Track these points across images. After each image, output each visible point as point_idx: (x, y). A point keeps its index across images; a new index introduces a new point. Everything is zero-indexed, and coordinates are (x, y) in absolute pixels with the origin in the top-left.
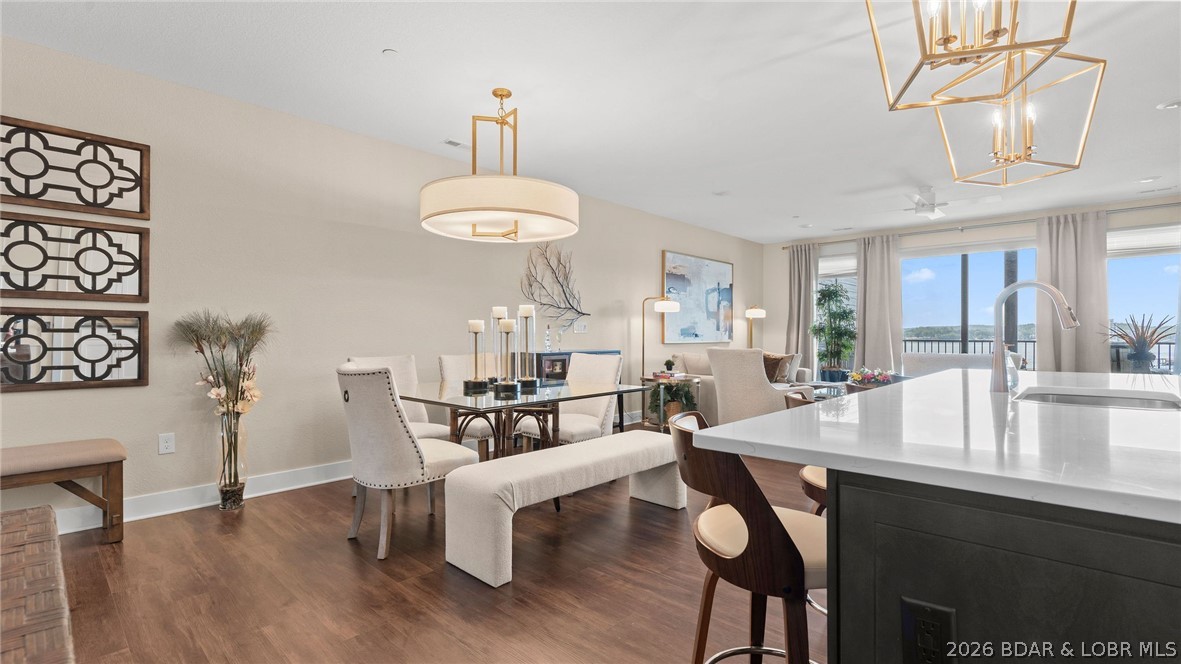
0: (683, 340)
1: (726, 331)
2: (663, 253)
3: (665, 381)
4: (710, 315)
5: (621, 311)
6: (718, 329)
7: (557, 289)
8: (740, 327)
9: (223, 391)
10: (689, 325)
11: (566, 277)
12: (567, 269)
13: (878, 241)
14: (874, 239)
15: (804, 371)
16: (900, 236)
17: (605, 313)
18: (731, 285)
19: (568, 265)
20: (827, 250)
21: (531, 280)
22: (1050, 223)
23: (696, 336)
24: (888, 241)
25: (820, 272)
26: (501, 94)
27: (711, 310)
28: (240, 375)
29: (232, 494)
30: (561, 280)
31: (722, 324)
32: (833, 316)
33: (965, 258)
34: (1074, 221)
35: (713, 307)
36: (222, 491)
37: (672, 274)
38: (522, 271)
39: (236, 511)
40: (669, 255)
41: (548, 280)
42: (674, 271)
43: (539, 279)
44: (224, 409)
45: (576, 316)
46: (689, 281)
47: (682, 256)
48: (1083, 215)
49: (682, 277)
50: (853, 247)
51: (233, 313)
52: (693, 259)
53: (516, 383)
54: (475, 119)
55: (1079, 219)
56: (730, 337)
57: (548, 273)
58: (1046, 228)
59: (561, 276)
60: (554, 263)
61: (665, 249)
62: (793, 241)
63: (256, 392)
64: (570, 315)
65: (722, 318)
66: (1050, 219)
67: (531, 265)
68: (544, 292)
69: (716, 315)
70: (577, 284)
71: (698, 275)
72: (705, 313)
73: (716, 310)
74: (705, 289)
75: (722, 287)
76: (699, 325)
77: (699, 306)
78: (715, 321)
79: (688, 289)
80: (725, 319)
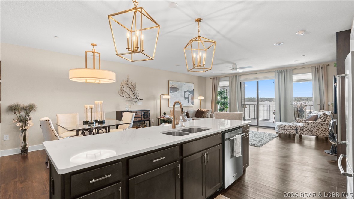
1: (191, 103)
2: (169, 81)
3: (162, 119)
4: (185, 98)
5: (154, 98)
6: (189, 102)
7: (131, 93)
8: (197, 102)
9: (21, 124)
11: (135, 90)
12: (135, 87)
13: (234, 77)
14: (233, 76)
15: (212, 115)
16: (240, 75)
17: (148, 99)
18: (193, 90)
19: (135, 86)
20: (222, 79)
21: (122, 91)
22: (278, 72)
24: (237, 77)
25: (220, 85)
26: (93, 45)
27: (186, 97)
28: (26, 120)
29: (24, 150)
30: (132, 90)
31: (190, 101)
32: (222, 98)
33: (258, 82)
34: (284, 71)
35: (187, 96)
36: (21, 150)
37: (172, 87)
38: (119, 88)
39: (26, 155)
40: (170, 82)
41: (128, 90)
42: (173, 86)
43: (125, 90)
44: (21, 128)
45: (138, 100)
46: (178, 89)
47: (175, 82)
48: (286, 70)
49: (176, 88)
50: (228, 78)
51: (25, 103)
52: (179, 83)
53: (94, 122)
54: (86, 52)
55: (285, 71)
56: (193, 104)
57: (128, 89)
58: (277, 73)
59: (133, 89)
60: (130, 85)
61: (168, 80)
62: (213, 76)
63: (32, 124)
64: (136, 100)
65: (190, 99)
66: (278, 71)
67: (122, 86)
68: (126, 94)
69: (188, 98)
70: (138, 92)
71: (181, 87)
72: (184, 98)
73: (188, 97)
74: (184, 91)
75: (190, 90)
76: (182, 101)
77: (182, 96)
78: (188, 100)
79: (178, 91)
80: (191, 99)
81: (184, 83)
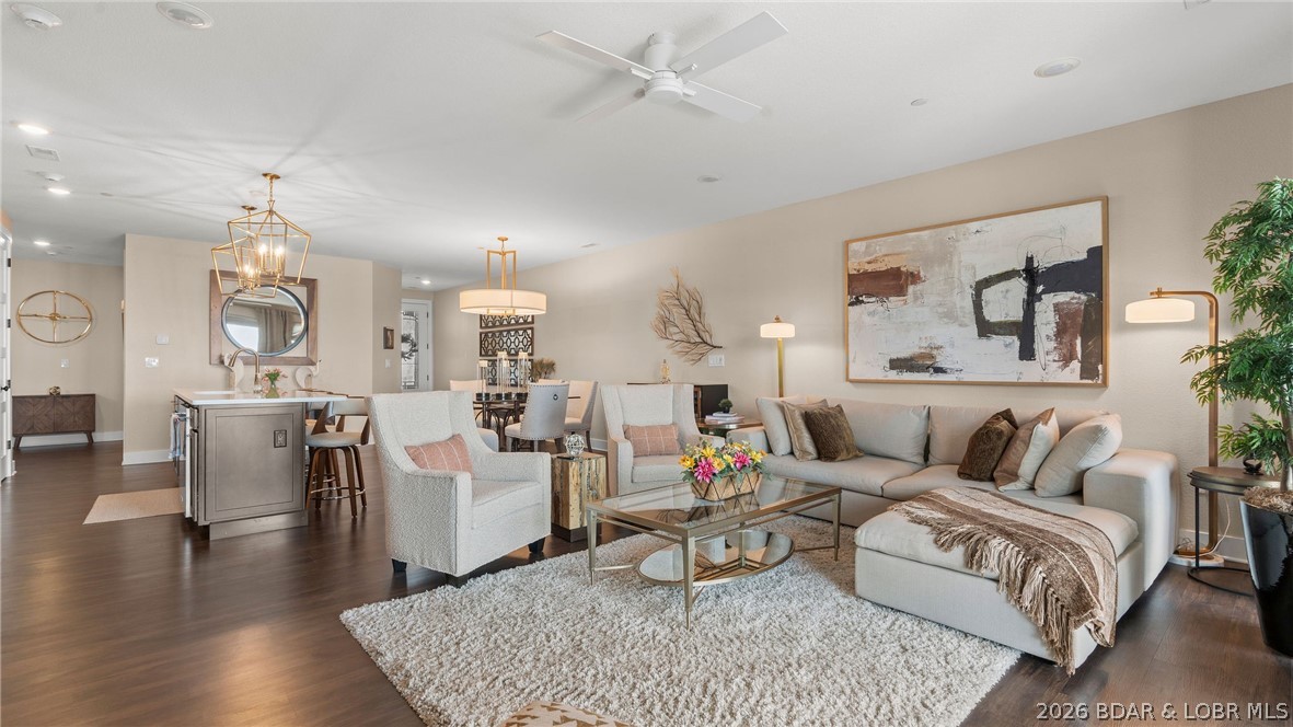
0: (893, 375)
1: (1067, 359)
2: (847, 244)
4: (986, 329)
6: (1027, 353)
7: (687, 326)
10: (917, 351)
11: (700, 314)
12: (700, 304)
19: (699, 299)
23: (939, 370)
26: (503, 239)
30: (692, 316)
31: (1045, 345)
35: (1007, 311)
37: (866, 273)
40: (854, 246)
41: (678, 318)
42: (870, 268)
43: (672, 318)
45: (708, 349)
46: (914, 278)
47: (892, 238)
49: (895, 273)
57: (678, 312)
59: (694, 310)
60: (686, 299)
61: (845, 238)
64: (702, 348)
67: (662, 307)
68: (674, 330)
69: (1024, 331)
70: (710, 317)
71: (945, 256)
72: (974, 329)
73: (1017, 314)
74: (968, 281)
75: (1043, 262)
76: (948, 350)
77: (950, 316)
78: (1015, 341)
79: (911, 289)
80: (1061, 332)
81: (974, 226)
